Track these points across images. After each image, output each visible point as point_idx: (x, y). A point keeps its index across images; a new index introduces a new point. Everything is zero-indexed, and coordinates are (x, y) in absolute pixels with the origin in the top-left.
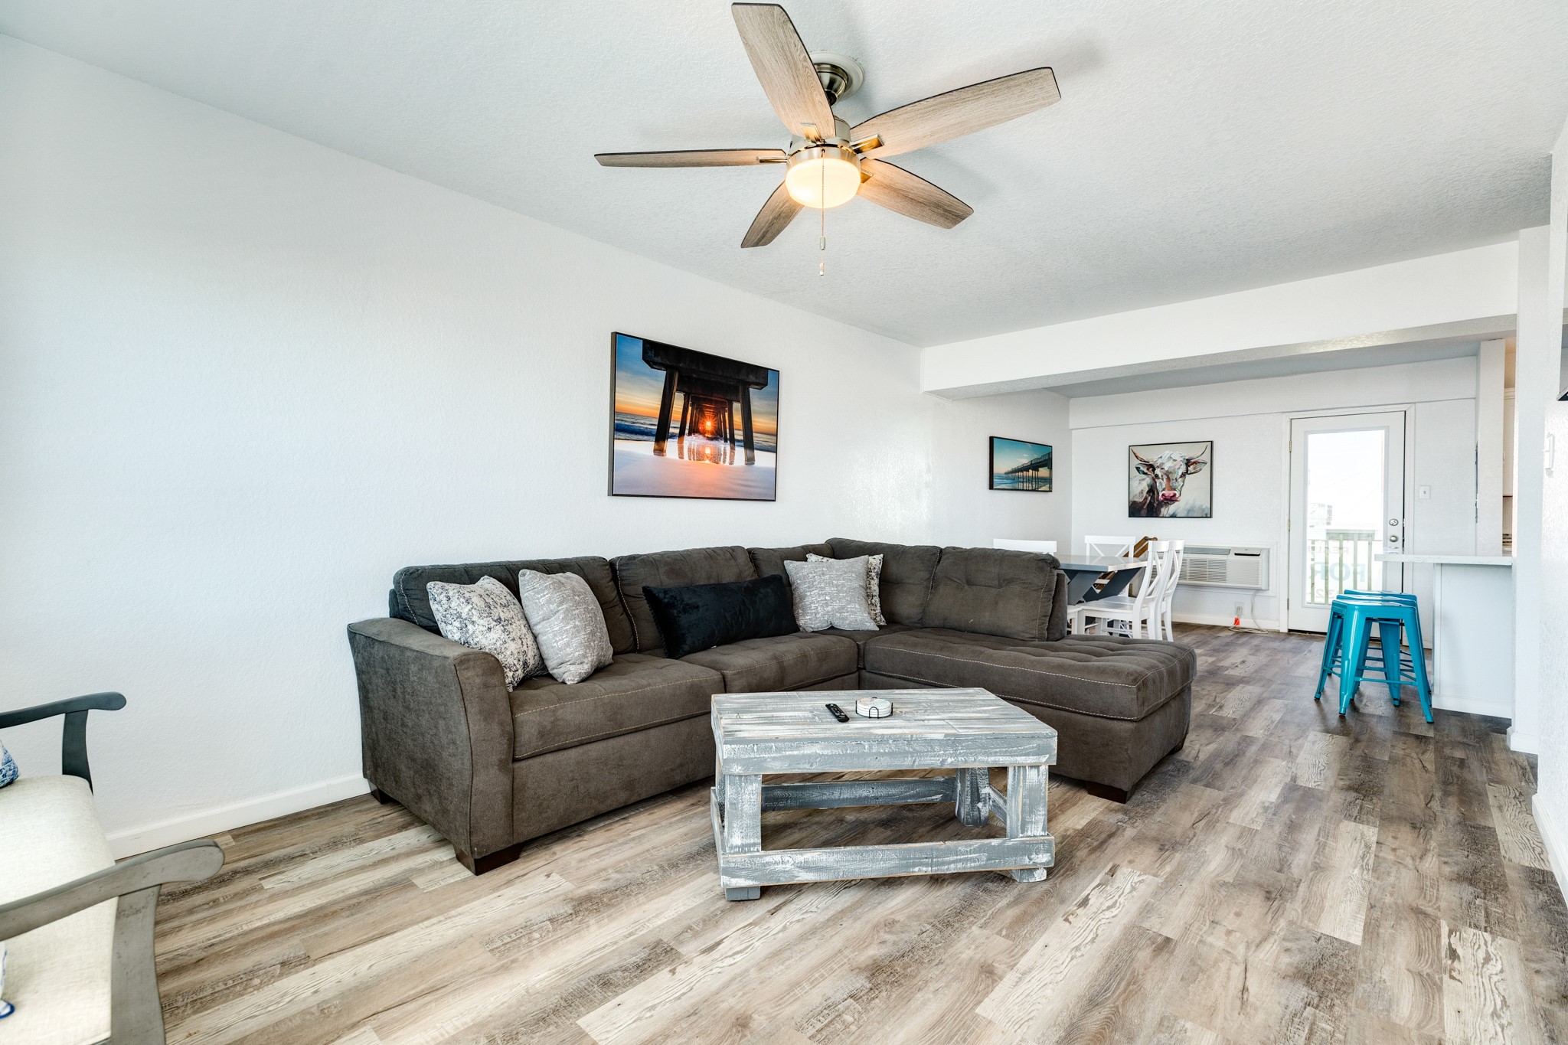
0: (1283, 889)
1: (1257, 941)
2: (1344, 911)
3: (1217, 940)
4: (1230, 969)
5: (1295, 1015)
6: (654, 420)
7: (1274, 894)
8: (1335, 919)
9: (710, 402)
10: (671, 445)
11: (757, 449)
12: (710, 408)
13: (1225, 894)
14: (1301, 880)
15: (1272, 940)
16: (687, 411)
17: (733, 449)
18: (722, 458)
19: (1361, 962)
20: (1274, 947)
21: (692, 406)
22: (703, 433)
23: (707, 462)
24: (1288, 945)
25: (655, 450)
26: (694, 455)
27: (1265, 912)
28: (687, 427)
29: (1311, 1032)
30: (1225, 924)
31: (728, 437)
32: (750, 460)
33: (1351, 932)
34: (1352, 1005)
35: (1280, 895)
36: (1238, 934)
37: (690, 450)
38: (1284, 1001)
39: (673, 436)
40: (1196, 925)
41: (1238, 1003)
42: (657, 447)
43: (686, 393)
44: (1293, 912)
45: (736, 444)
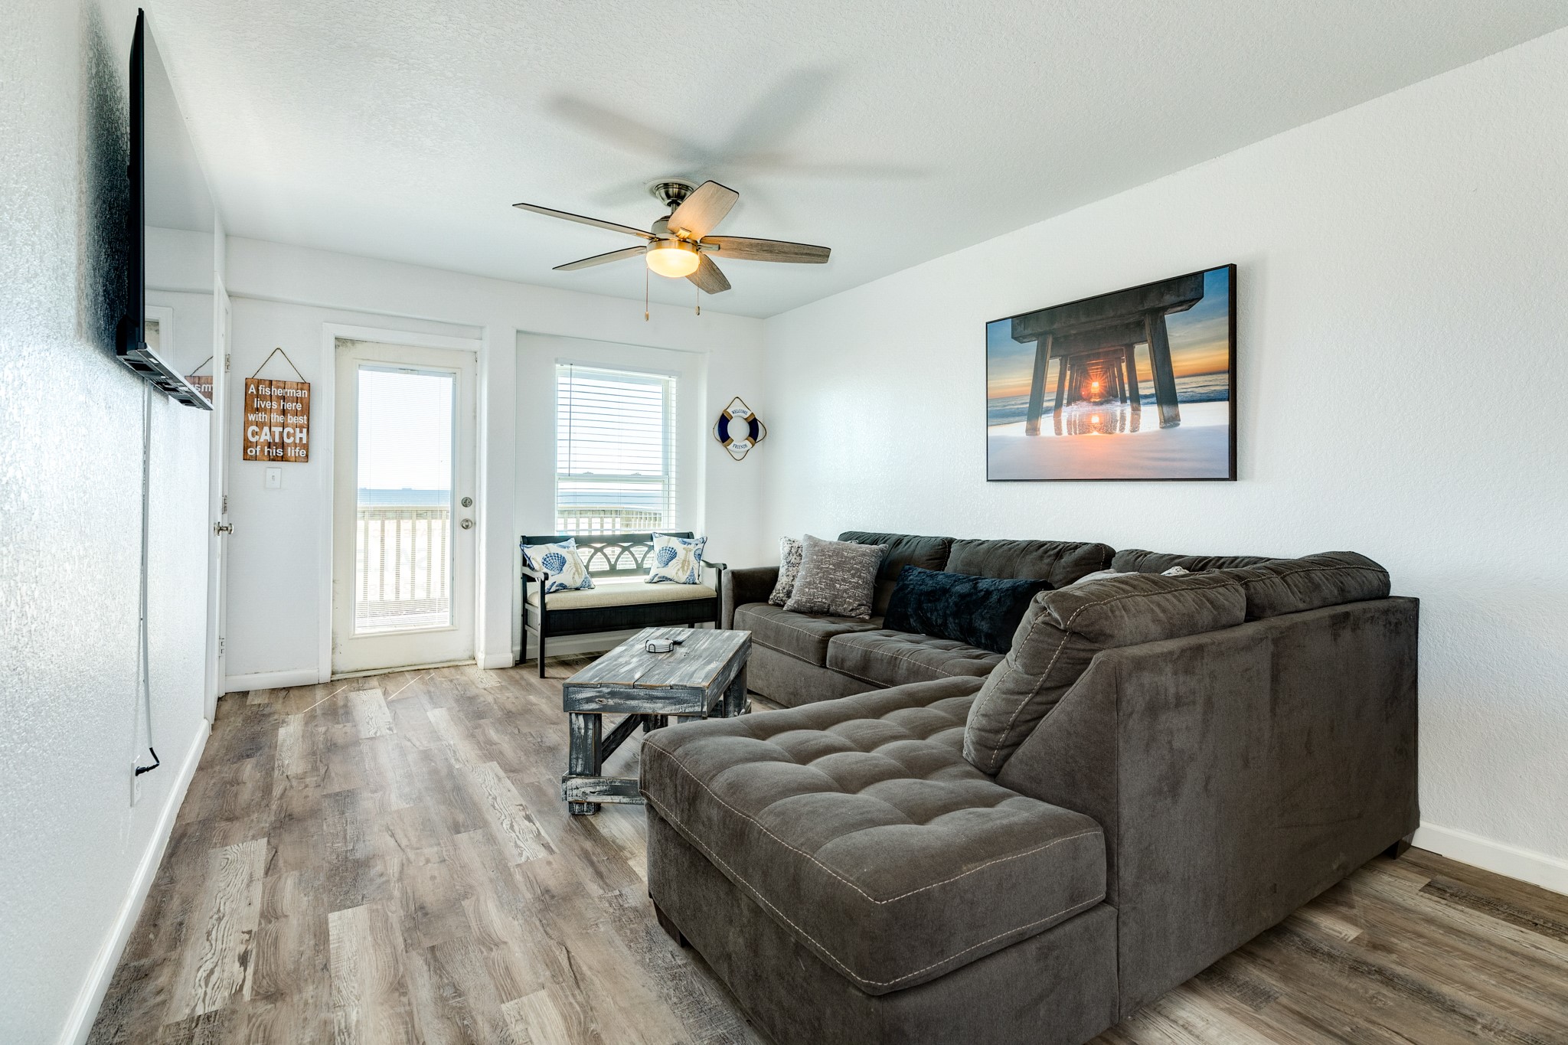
0: (416, 928)
1: (405, 868)
2: (351, 942)
3: (430, 851)
4: (409, 840)
5: (357, 840)
6: (1025, 398)
7: (419, 917)
8: (356, 927)
9: (1097, 356)
10: (1046, 424)
11: (1184, 402)
12: (1097, 364)
13: (457, 887)
14: (407, 952)
15: (396, 875)
16: (1065, 376)
17: (1136, 410)
18: (1118, 424)
19: (325, 899)
20: (391, 871)
21: (1071, 369)
22: (1087, 399)
23: (1095, 433)
24: (384, 879)
25: (1027, 431)
26: (1075, 428)
27: (415, 894)
28: (1066, 396)
29: (345, 838)
30: (435, 865)
31: (1128, 395)
32: (1170, 421)
33: (339, 922)
34: (326, 865)
35: (414, 918)
36: (421, 864)
37: (1069, 423)
38: (367, 843)
39: (1048, 411)
40: (452, 853)
41: (391, 828)
42: (1029, 426)
43: (1062, 356)
44: (394, 909)
45: (1142, 401)
